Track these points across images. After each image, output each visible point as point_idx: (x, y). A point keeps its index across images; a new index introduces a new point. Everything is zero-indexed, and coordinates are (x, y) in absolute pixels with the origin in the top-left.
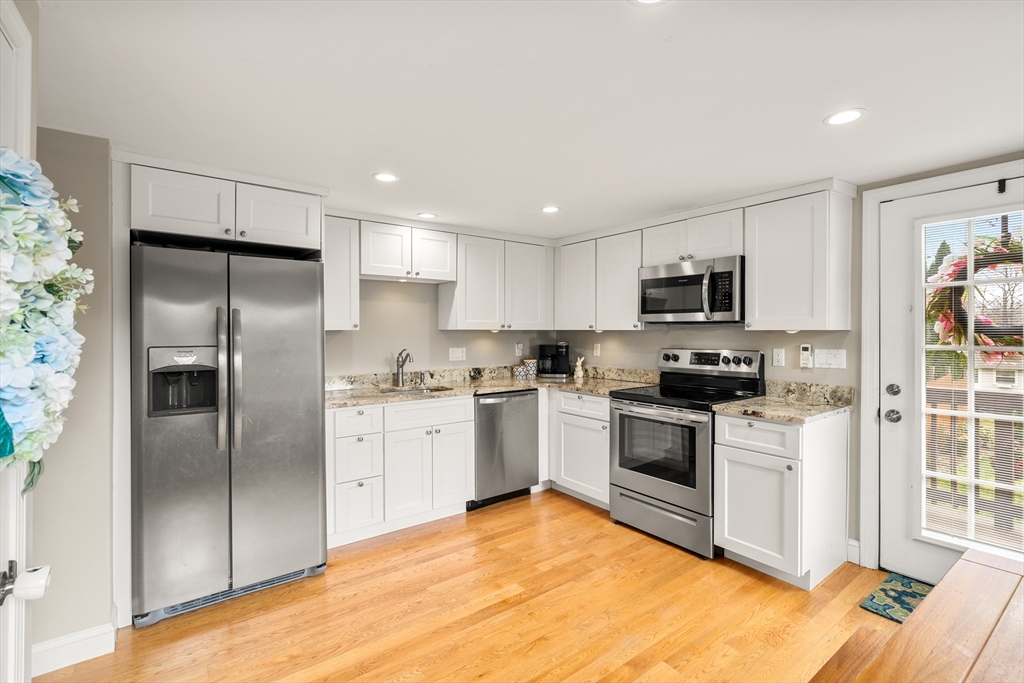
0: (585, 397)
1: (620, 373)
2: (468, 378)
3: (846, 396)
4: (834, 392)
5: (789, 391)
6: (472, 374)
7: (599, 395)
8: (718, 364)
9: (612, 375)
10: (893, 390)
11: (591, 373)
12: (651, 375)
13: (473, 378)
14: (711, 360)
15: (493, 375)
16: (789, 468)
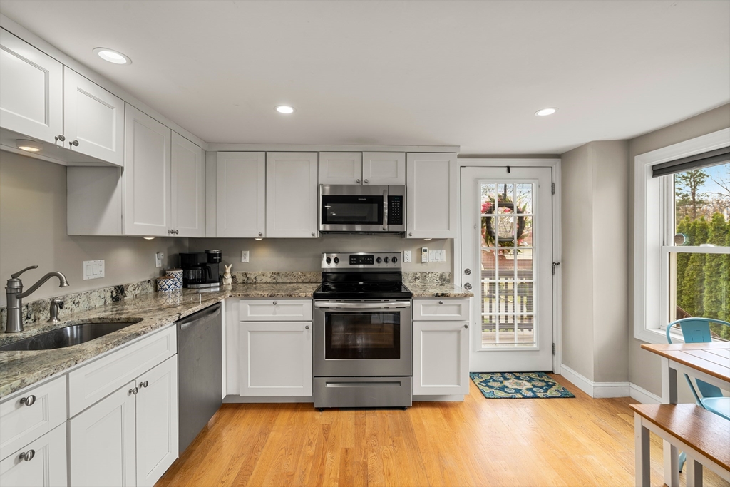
0: (279, 302)
1: (275, 276)
2: (110, 301)
3: (447, 277)
4: (441, 276)
5: (416, 278)
6: (115, 294)
7: (300, 298)
8: (373, 263)
9: (265, 279)
10: (467, 272)
11: (240, 279)
12: (308, 276)
13: (115, 299)
14: (367, 260)
15: (137, 292)
16: (466, 327)
